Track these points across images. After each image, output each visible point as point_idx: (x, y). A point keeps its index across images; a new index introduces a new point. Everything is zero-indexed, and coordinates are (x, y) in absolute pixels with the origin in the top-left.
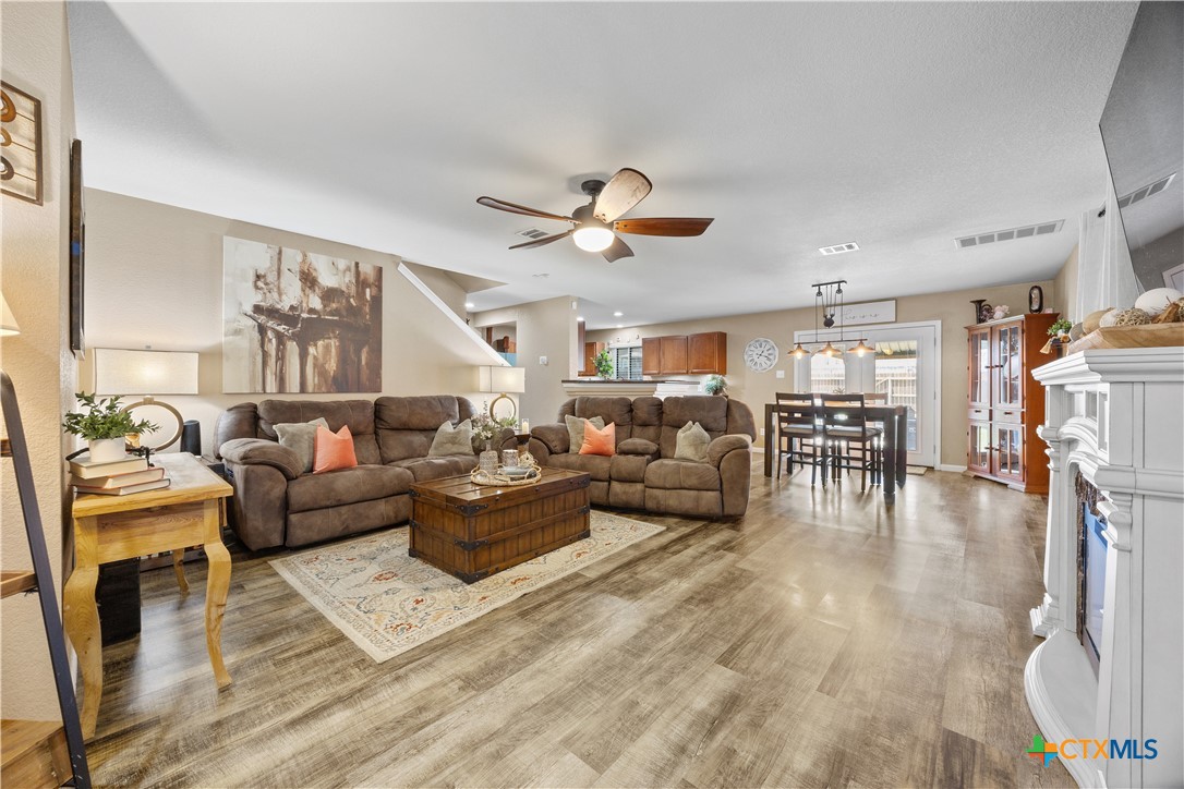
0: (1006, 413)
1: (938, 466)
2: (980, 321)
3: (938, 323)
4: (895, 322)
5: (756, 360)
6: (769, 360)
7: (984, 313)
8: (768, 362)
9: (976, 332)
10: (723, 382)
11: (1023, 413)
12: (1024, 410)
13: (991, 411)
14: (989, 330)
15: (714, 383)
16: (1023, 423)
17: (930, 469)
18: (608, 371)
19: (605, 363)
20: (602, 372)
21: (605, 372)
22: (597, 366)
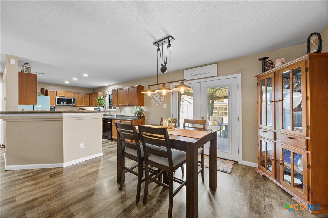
0: (290, 138)
1: (241, 162)
2: (265, 70)
3: (240, 75)
4: (217, 76)
5: (155, 99)
6: (160, 99)
7: (268, 65)
8: (160, 100)
9: (262, 79)
10: (141, 110)
11: (307, 140)
12: (309, 138)
13: (275, 133)
14: (273, 75)
15: (138, 110)
16: (307, 149)
17: (236, 163)
18: (102, 104)
19: (100, 101)
20: (99, 105)
21: (101, 105)
22: (98, 102)
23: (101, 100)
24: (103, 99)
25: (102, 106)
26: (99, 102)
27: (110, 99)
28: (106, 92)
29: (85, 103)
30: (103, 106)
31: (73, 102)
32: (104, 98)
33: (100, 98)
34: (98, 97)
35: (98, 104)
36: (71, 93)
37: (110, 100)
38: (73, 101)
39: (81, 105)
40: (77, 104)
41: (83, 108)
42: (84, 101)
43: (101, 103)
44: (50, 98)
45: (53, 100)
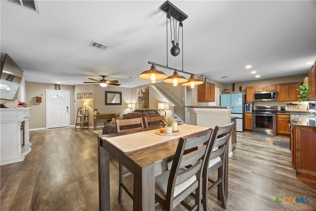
18: (305, 97)
19: (302, 92)
23: (304, 90)
31: (272, 96)
33: (302, 88)
36: (271, 86)
39: (287, 99)
42: (291, 93)
43: (304, 95)
44: (249, 95)
45: (251, 96)
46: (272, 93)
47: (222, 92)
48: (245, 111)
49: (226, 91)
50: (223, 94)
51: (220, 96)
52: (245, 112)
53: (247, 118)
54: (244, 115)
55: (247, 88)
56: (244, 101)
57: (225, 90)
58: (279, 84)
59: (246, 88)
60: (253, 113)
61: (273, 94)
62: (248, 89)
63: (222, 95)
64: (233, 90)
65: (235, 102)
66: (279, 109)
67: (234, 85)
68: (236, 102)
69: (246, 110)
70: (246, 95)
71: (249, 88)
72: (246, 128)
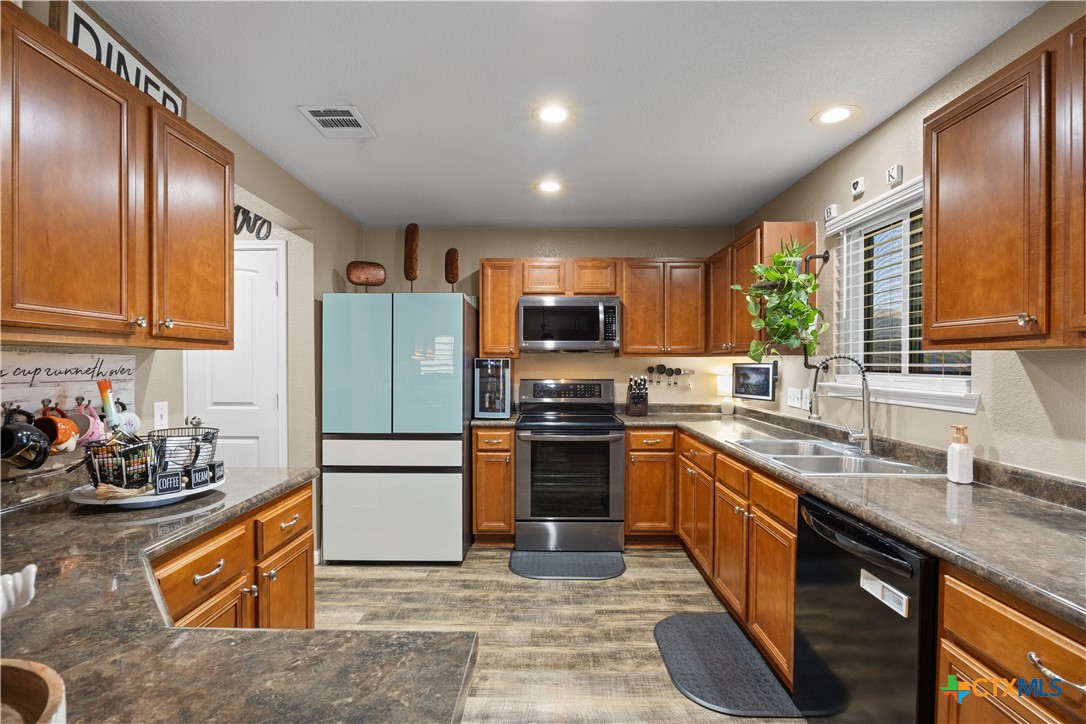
18: (789, 332)
19: (773, 300)
20: (763, 336)
21: (781, 339)
22: (753, 311)
23: (783, 287)
24: (802, 277)
25: (788, 351)
26: (762, 315)
27: (868, 324)
28: (834, 208)
29: (679, 331)
30: (804, 350)
31: (602, 325)
32: (807, 266)
33: (774, 276)
34: (758, 268)
35: (757, 325)
36: (594, 267)
37: (868, 336)
38: (602, 317)
39: (654, 343)
40: (629, 334)
41: (671, 362)
42: (671, 313)
43: (783, 320)
44: (493, 310)
45: (505, 316)
46: (601, 308)
47: (336, 274)
48: (478, 414)
49: (362, 275)
50: (340, 288)
51: (319, 306)
52: (473, 418)
53: (489, 463)
54: (469, 437)
55: (483, 265)
56: (471, 348)
57: (354, 266)
58: (627, 260)
59: (478, 267)
60: (517, 428)
61: (606, 308)
62: (489, 271)
63: (331, 300)
64: (410, 273)
65: (417, 355)
66: (621, 396)
67: (411, 233)
68: (424, 353)
69: (483, 409)
70: (477, 312)
71: (494, 268)
72: (485, 525)
